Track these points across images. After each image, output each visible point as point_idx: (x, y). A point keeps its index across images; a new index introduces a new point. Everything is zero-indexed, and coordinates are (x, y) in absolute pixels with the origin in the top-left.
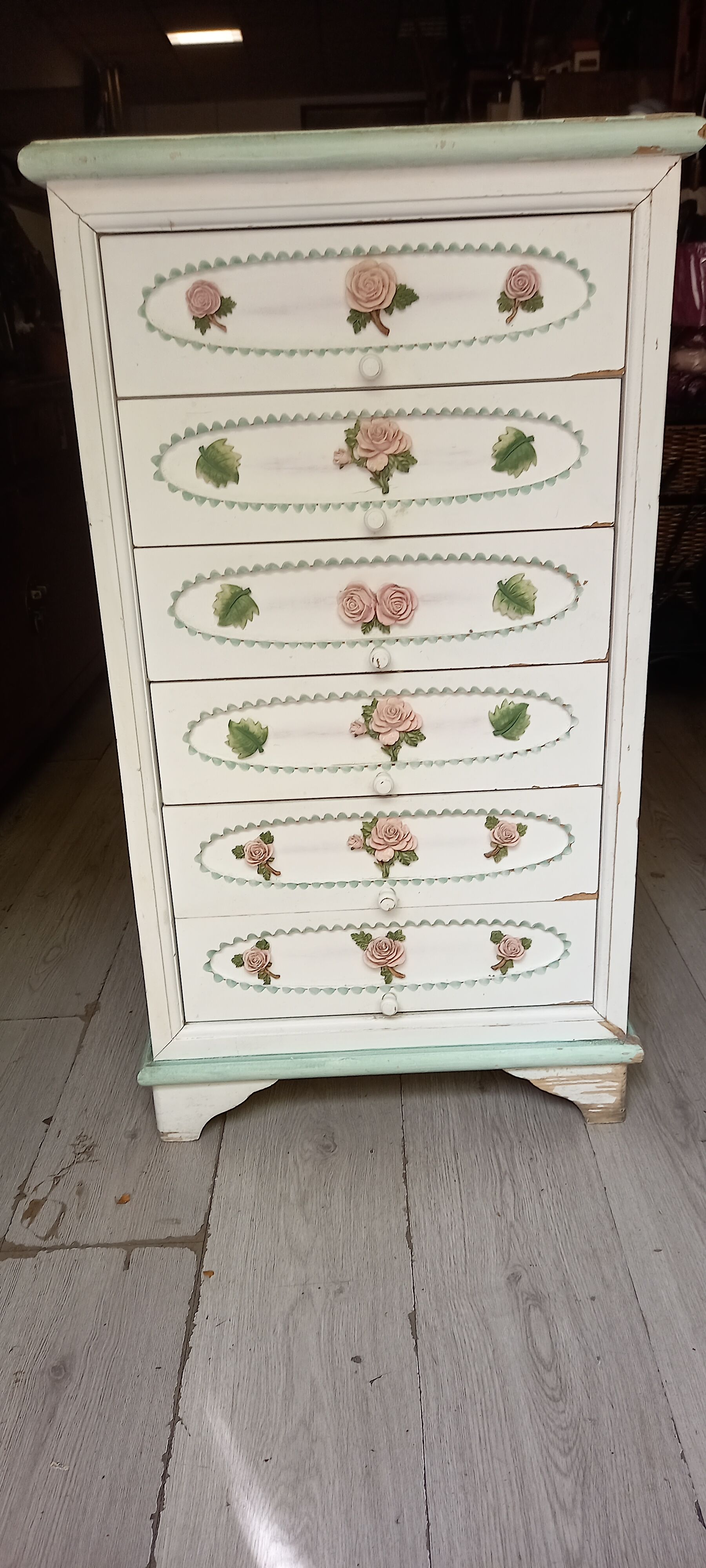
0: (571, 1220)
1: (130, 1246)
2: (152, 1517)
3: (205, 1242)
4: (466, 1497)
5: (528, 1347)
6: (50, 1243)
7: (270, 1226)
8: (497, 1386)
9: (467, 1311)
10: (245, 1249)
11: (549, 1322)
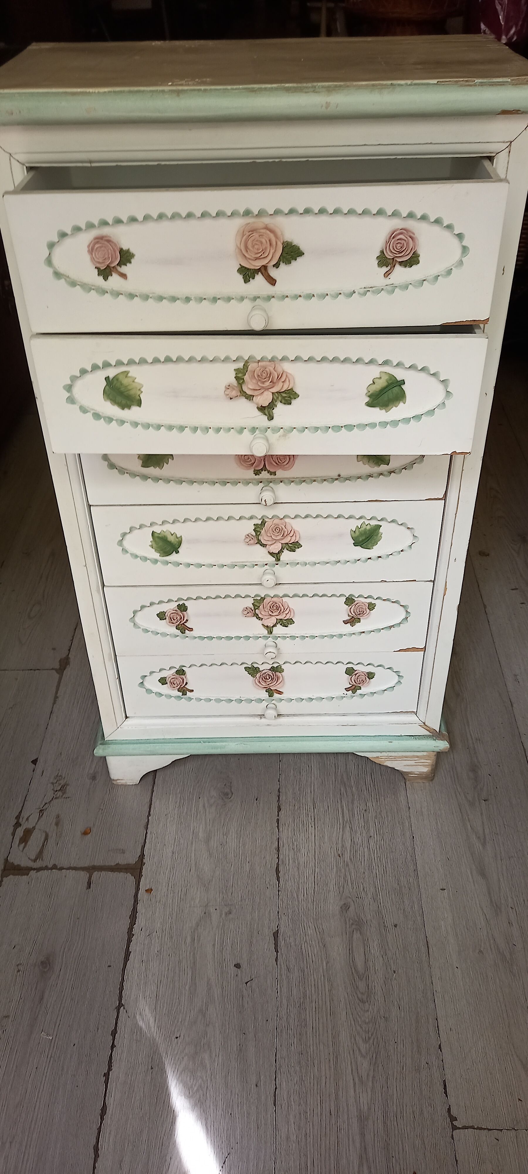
0: (388, 862)
1: (91, 869)
2: (105, 1074)
3: (141, 869)
4: (301, 1070)
5: (350, 961)
6: (39, 864)
7: (185, 859)
8: (327, 990)
9: (312, 932)
10: (168, 876)
11: (365, 943)
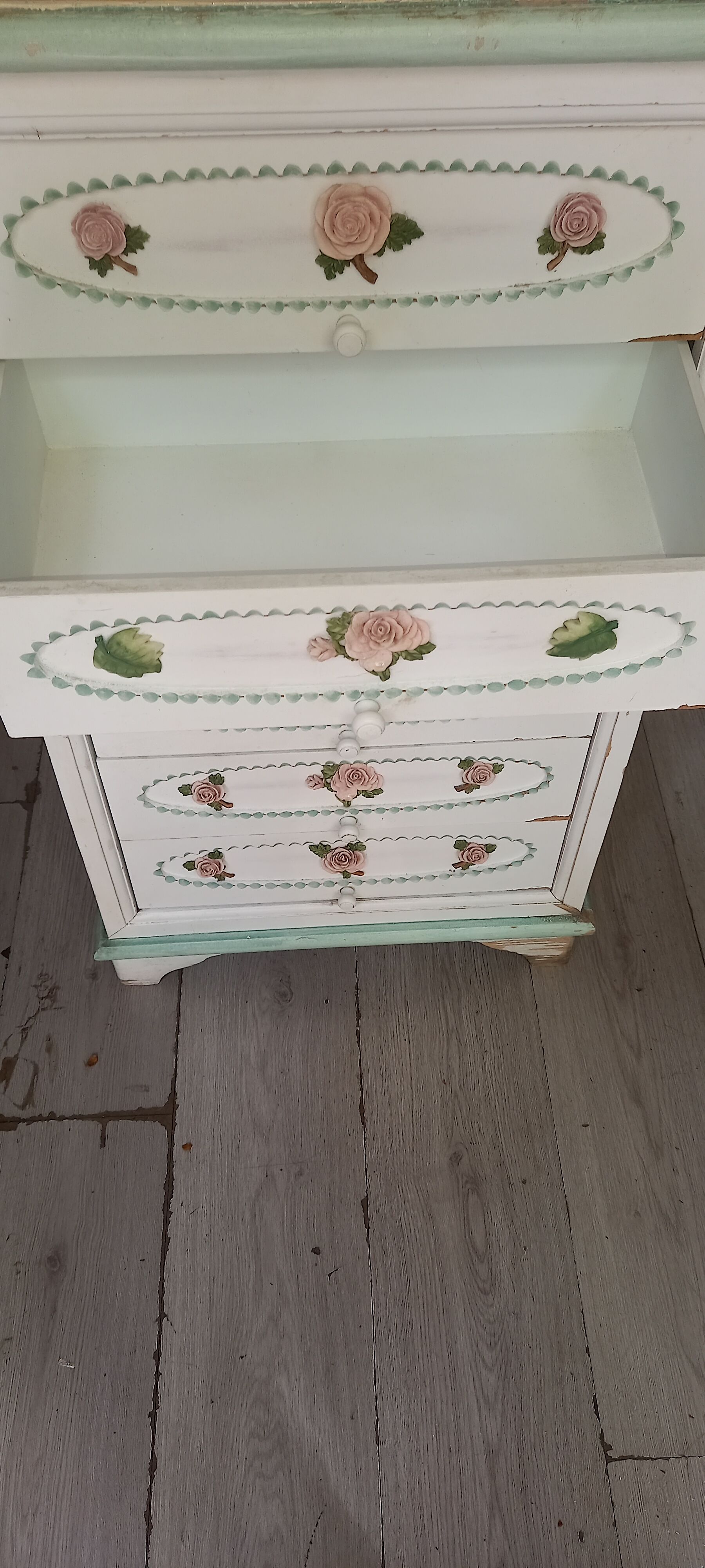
1: (104, 1118)
3: (174, 1115)
4: (408, 1393)
5: (465, 1237)
6: (28, 1112)
7: (234, 1096)
8: (437, 1279)
9: (413, 1196)
11: (484, 1208)
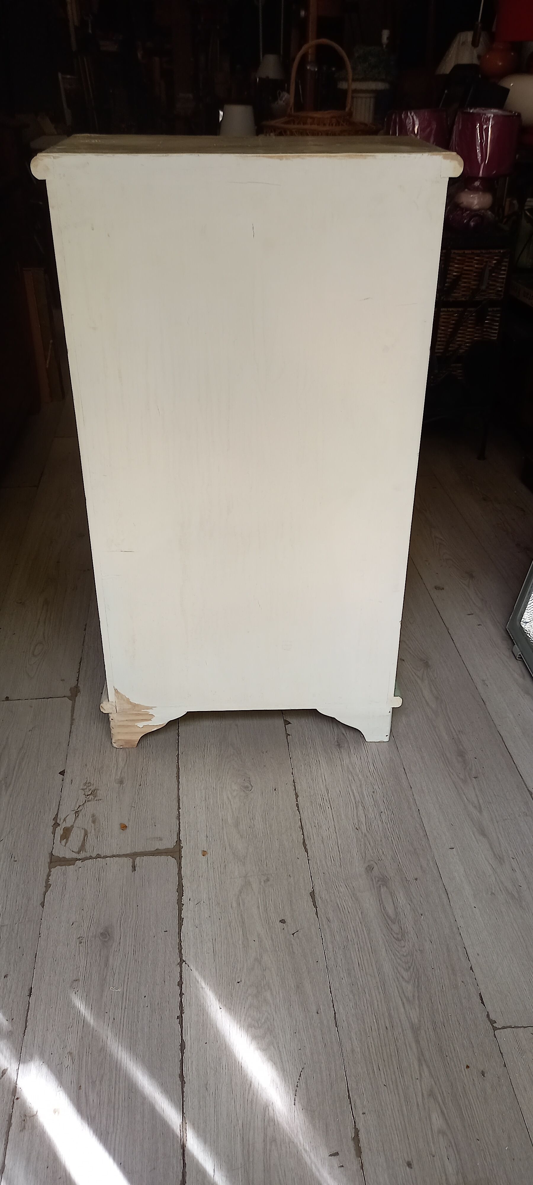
0: (400, 831)
1: (134, 855)
2: (178, 1017)
3: (180, 851)
5: (381, 910)
6: (82, 855)
8: (366, 934)
9: (344, 889)
11: (392, 894)
